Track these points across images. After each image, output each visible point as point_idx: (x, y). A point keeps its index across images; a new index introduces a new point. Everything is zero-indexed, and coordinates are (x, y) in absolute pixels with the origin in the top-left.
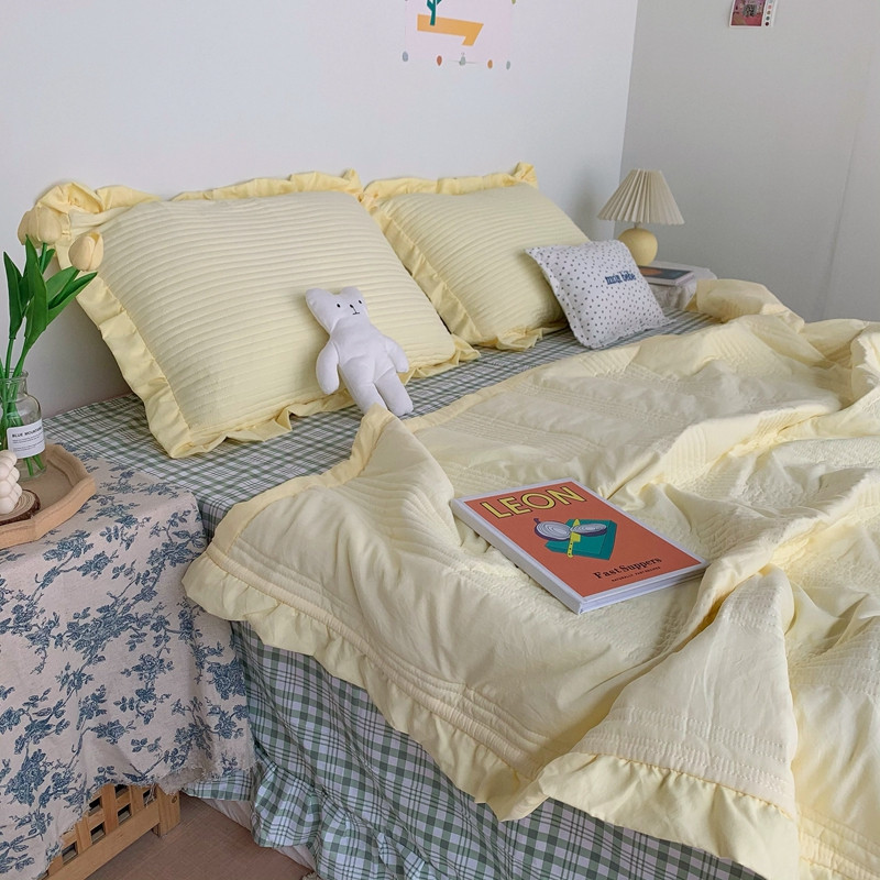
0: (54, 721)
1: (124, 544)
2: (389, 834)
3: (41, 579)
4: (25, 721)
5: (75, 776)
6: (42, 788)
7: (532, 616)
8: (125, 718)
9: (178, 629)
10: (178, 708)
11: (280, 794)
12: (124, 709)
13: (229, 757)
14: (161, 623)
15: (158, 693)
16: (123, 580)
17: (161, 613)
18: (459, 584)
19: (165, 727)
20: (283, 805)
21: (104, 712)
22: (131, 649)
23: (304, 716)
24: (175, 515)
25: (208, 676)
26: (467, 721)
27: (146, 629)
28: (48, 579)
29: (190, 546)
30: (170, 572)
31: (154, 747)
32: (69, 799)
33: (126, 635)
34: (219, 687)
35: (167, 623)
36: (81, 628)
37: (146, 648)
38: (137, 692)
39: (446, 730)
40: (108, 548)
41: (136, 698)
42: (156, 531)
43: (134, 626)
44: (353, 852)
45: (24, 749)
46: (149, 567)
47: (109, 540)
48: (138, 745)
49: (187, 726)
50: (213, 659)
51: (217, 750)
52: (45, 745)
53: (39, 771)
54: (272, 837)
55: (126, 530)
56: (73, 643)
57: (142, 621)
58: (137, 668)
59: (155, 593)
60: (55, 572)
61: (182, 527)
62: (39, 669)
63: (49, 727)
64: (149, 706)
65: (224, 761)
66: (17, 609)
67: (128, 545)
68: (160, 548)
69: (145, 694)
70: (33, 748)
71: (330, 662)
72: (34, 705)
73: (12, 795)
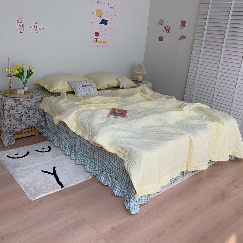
0: (24, 116)
3: (23, 100)
5: (26, 123)
9: (38, 110)
16: (32, 104)
17: (36, 108)
21: (30, 118)
22: (33, 111)
24: (39, 98)
25: (40, 116)
29: (40, 102)
31: (34, 123)
36: (27, 107)
41: (33, 117)
42: (36, 99)
45: (20, 117)
46: (35, 103)
47: (31, 99)
49: (38, 121)
53: (22, 120)
58: (33, 114)
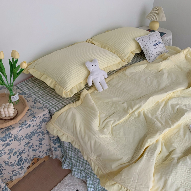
0: (23, 152)
1: (34, 122)
2: (84, 171)
3: (18, 131)
4: (18, 153)
5: (28, 159)
6: (22, 162)
7: (109, 149)
8: (37, 148)
9: (46, 133)
10: (47, 145)
11: (65, 160)
12: (37, 147)
13: (56, 155)
14: (43, 132)
15: (43, 143)
16: (35, 127)
17: (43, 131)
18: (96, 140)
19: (45, 149)
20: (66, 162)
21: (33, 147)
22: (37, 137)
23: (69, 150)
24: (44, 114)
25: (52, 142)
26: (96, 162)
27: (40, 134)
28: (20, 131)
29: (47, 119)
30: (44, 124)
31: (43, 152)
32: (28, 162)
33: (36, 135)
34: (54, 143)
35: (44, 132)
36: (27, 136)
37: (40, 137)
38: (39, 144)
39: (93, 163)
40: (31, 123)
41: (39, 145)
42: (41, 117)
43: (38, 133)
44: (78, 172)
45: (19, 157)
46: (40, 123)
47: (31, 122)
48: (40, 152)
49: (49, 148)
50: (53, 139)
51: (54, 154)
52: (22, 155)
53: (22, 160)
54: (64, 167)
55: (34, 119)
56: (26, 138)
57: (39, 132)
58: (39, 140)
59: (41, 128)
60: (21, 129)
61: (46, 116)
62: (20, 145)
63: (23, 153)
64: (41, 146)
65: (55, 155)
66: (14, 137)
67: (35, 121)
68: (42, 120)
69: (41, 144)
70: (20, 156)
71: (73, 144)
72: (20, 150)
73: (17, 165)
